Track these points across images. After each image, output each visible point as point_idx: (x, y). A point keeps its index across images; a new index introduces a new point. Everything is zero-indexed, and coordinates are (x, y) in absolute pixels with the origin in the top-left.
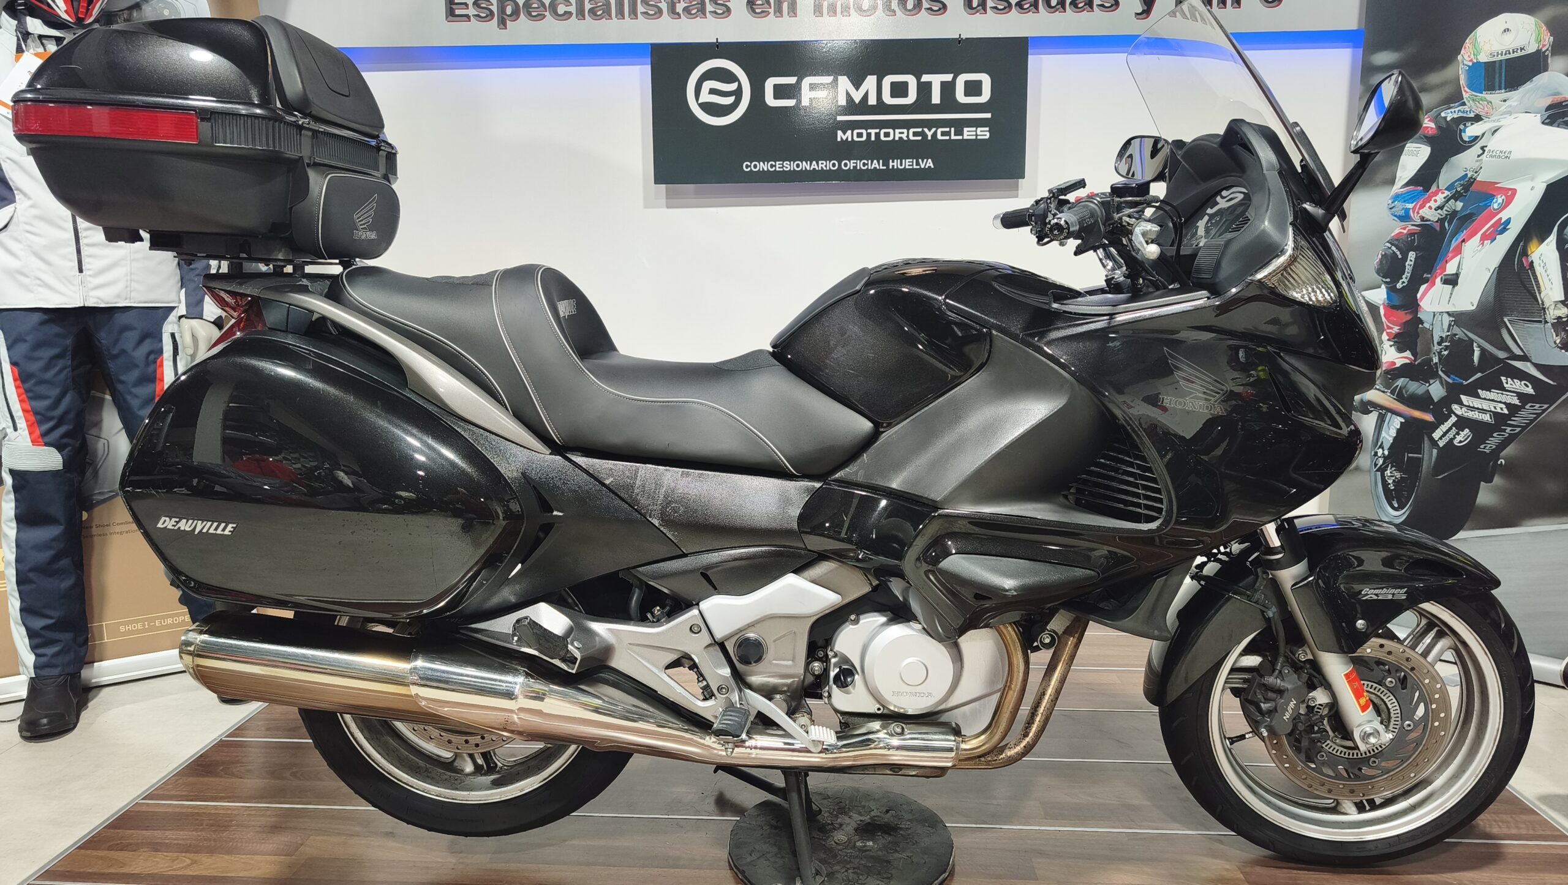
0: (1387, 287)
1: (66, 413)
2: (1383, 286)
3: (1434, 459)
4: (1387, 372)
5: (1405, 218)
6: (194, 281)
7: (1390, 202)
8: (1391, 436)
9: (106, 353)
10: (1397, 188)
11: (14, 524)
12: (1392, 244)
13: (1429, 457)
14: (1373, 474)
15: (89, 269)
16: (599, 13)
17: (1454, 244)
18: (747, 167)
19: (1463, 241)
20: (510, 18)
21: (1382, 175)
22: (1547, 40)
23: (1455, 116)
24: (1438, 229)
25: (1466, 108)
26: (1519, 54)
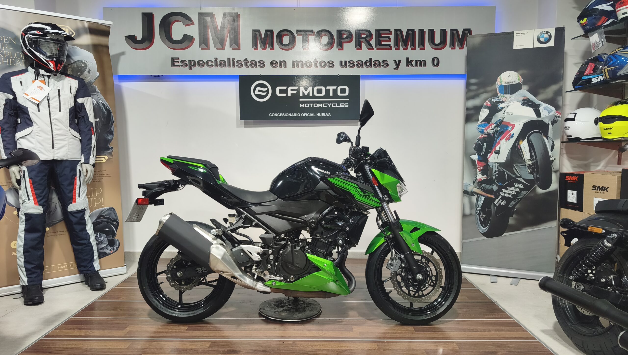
1: (45, 195)
2: (477, 154)
3: (495, 210)
4: (479, 182)
5: (482, 132)
6: (87, 152)
7: (477, 127)
8: (481, 203)
9: (58, 175)
10: (479, 122)
11: (24, 232)
12: (479, 141)
14: (476, 216)
15: (56, 148)
16: (222, 65)
17: (498, 141)
18: (271, 115)
19: (500, 140)
20: (193, 66)
21: (474, 118)
22: (521, 80)
23: (496, 101)
24: (492, 135)
25: (499, 99)
26: (514, 83)
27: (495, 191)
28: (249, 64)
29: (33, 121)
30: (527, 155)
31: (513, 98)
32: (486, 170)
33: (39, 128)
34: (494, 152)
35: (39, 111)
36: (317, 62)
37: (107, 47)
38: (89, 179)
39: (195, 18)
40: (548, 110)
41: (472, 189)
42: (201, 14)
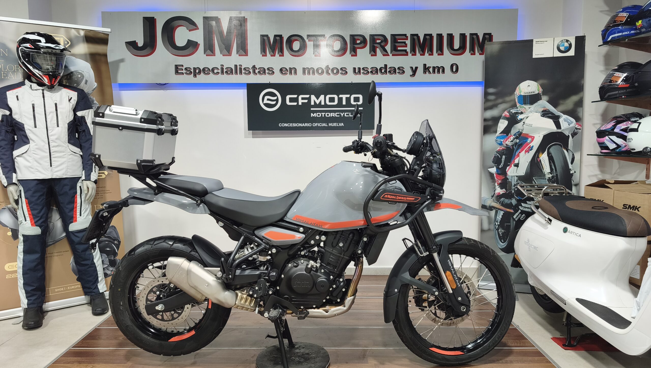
0: (496, 167)
1: (43, 215)
2: (495, 167)
3: (514, 225)
4: (497, 196)
5: (501, 144)
6: (87, 168)
7: (496, 139)
8: (500, 218)
9: (58, 194)
10: (498, 134)
11: (22, 254)
12: (497, 153)
13: (513, 224)
14: (494, 231)
15: (54, 166)
16: (229, 73)
17: (517, 153)
18: (280, 125)
19: (520, 152)
20: (198, 74)
21: (492, 129)
22: (541, 90)
23: (515, 112)
24: (512, 148)
25: (518, 110)
26: (533, 94)
27: (514, 205)
28: (257, 71)
29: (29, 139)
30: (546, 168)
31: (532, 109)
32: (505, 184)
33: (36, 146)
34: (513, 165)
35: (36, 127)
36: (329, 69)
37: (105, 55)
38: (91, 197)
39: (200, 23)
40: (568, 122)
41: (491, 203)
42: (205, 18)
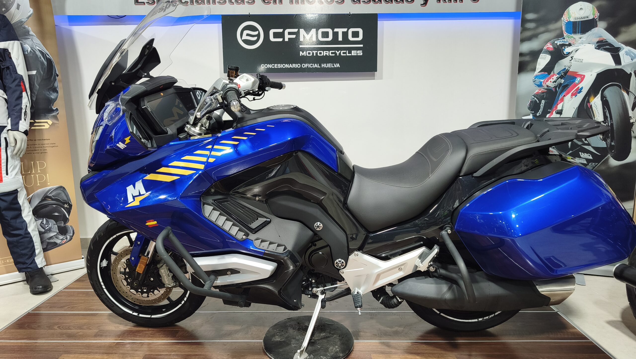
0: (533, 115)
2: (531, 115)
5: (540, 86)
6: (15, 115)
10: (536, 73)
12: (535, 97)
16: (200, 2)
18: (263, 66)
19: (564, 96)
21: (530, 67)
22: (597, 14)
23: (561, 43)
24: (554, 90)
25: (566, 41)
26: (586, 19)
30: (599, 116)
31: (584, 40)
40: (631, 56)
